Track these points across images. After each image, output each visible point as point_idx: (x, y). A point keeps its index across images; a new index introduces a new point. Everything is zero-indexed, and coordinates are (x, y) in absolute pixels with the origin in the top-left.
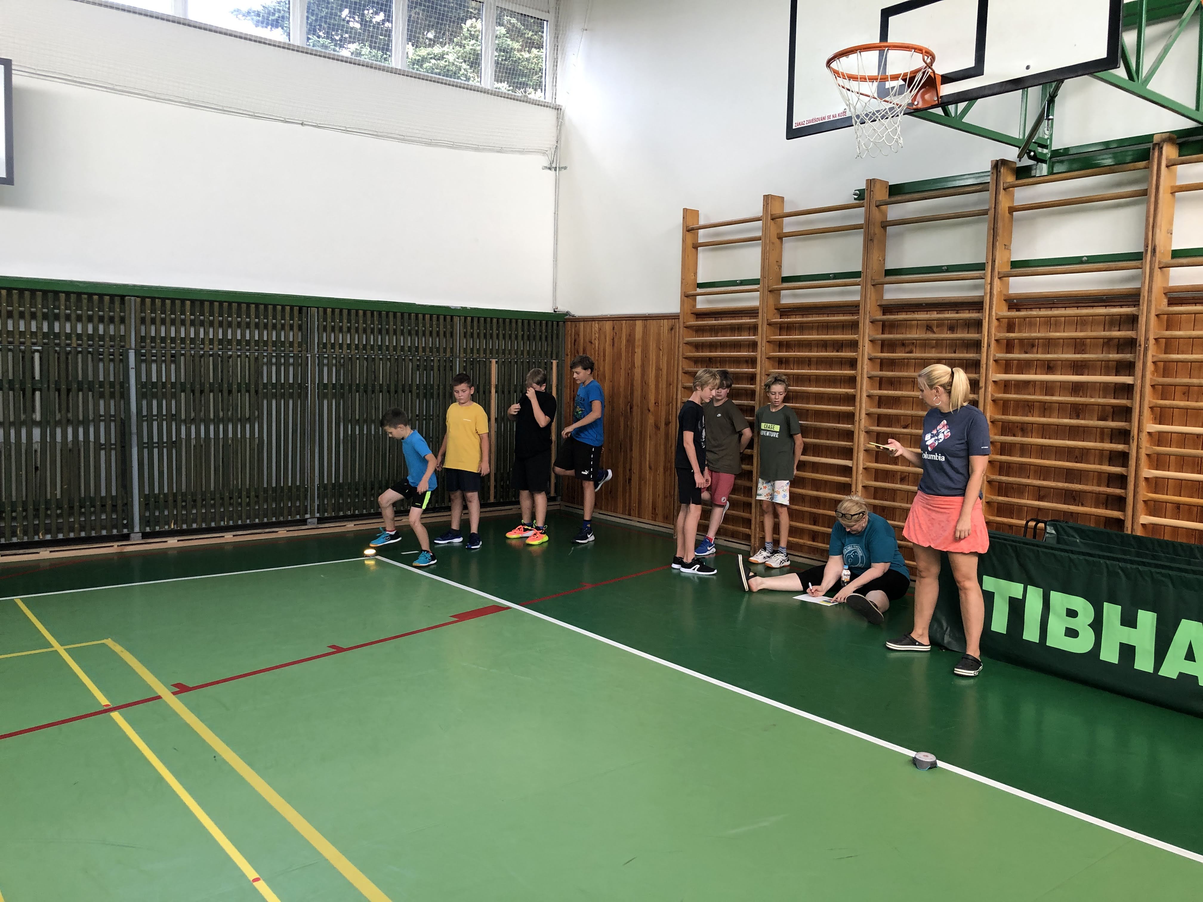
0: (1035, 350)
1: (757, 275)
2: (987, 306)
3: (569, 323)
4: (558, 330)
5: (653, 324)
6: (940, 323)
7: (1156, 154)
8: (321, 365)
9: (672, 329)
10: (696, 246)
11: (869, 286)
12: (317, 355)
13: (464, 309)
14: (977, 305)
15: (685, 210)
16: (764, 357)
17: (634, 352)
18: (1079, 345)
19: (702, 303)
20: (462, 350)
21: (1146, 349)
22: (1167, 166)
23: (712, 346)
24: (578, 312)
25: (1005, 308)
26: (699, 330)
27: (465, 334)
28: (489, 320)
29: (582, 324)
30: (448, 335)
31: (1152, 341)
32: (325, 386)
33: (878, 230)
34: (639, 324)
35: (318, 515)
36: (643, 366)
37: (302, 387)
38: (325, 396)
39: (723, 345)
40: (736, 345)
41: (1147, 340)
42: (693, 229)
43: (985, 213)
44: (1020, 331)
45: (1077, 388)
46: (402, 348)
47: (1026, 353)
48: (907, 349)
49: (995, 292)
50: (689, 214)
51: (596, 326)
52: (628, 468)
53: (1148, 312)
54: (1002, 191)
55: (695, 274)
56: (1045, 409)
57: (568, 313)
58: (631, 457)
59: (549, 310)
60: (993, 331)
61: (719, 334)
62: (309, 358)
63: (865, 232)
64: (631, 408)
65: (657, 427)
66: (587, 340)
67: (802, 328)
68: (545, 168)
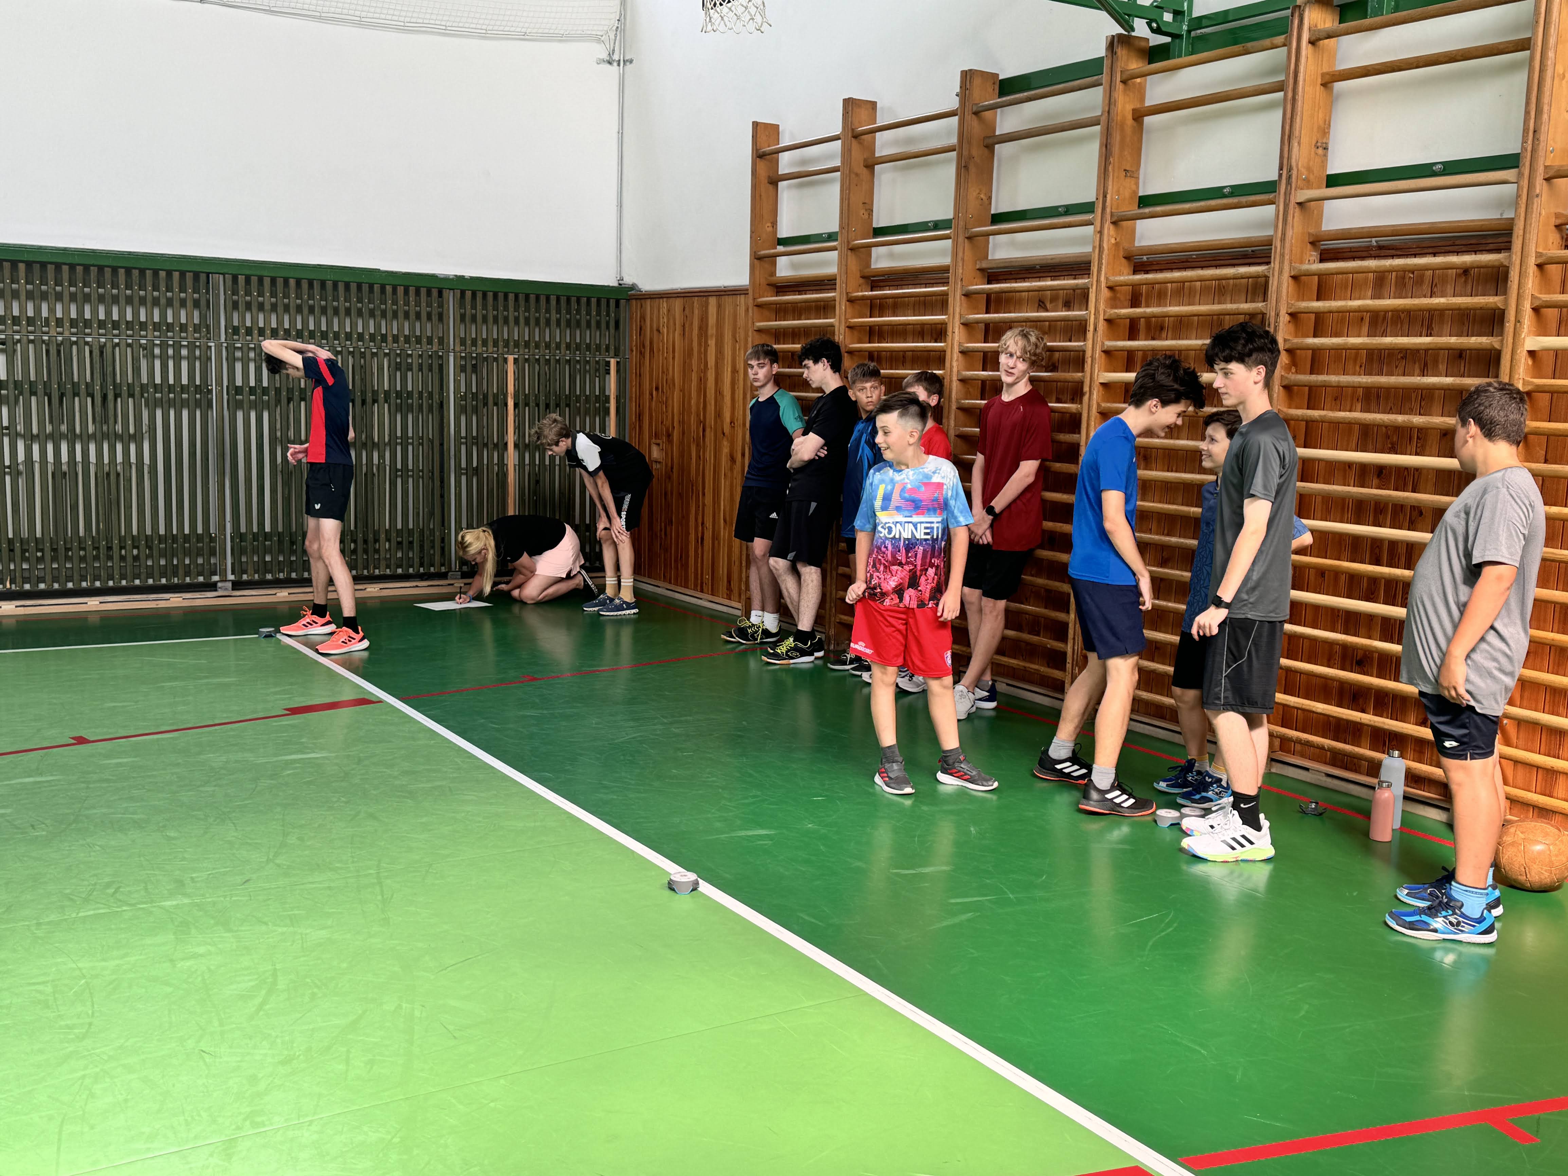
0: (1164, 335)
2: (1093, 269)
3: (634, 302)
5: (728, 300)
6: (1056, 296)
7: (1296, 25)
8: (232, 360)
10: (775, 180)
11: (965, 241)
12: (225, 345)
13: (460, 279)
14: (1084, 266)
15: (756, 125)
17: (707, 345)
19: (786, 268)
20: (458, 341)
22: (1314, 43)
24: (647, 285)
25: (1126, 268)
26: (781, 311)
27: (463, 316)
28: (501, 295)
29: (648, 301)
30: (435, 318)
31: (1284, 318)
32: (238, 390)
33: (977, 152)
34: (713, 301)
35: (231, 577)
36: (717, 366)
37: (203, 389)
38: (239, 405)
41: (1278, 315)
43: (1095, 119)
44: (1147, 306)
46: (361, 337)
47: (1153, 339)
49: (1105, 245)
50: (762, 131)
51: (664, 304)
52: (701, 520)
53: (1281, 272)
54: (1120, 86)
55: (774, 224)
57: (633, 287)
58: (704, 505)
59: (612, 282)
60: (1102, 307)
62: (213, 349)
63: (958, 154)
64: (704, 430)
65: (733, 459)
66: (655, 328)
68: (600, 61)
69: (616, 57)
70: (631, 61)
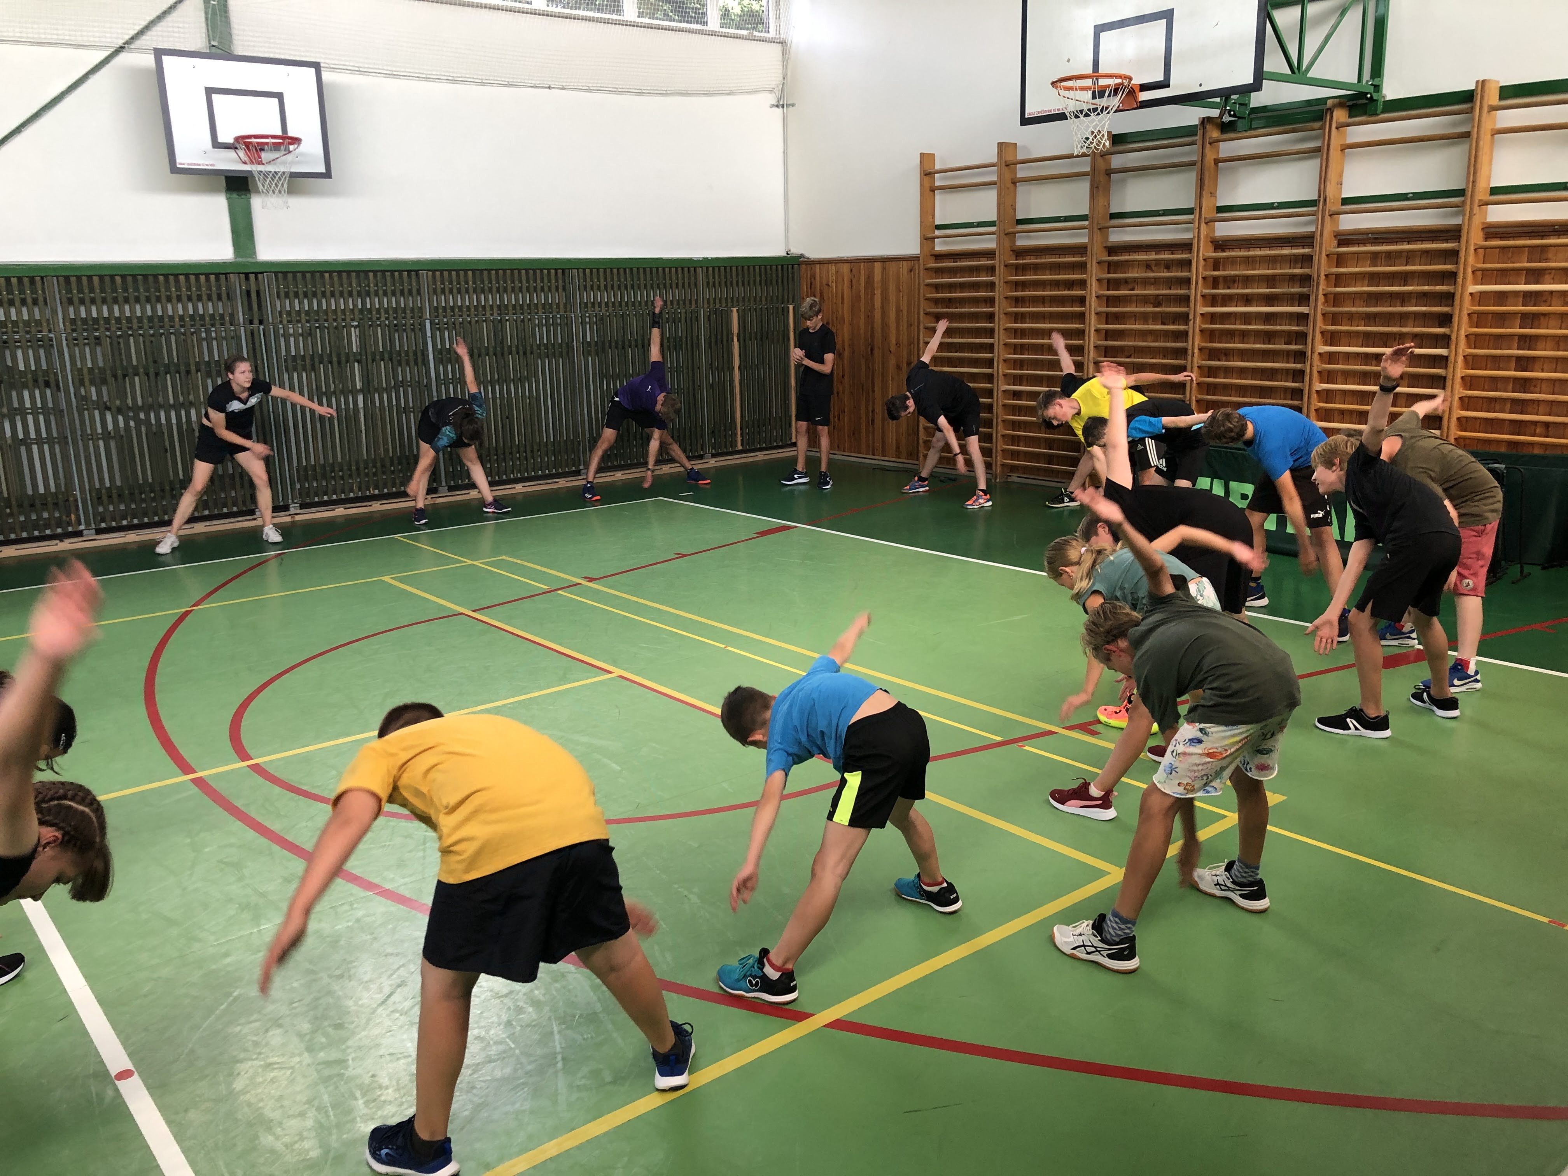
0: (1236, 285)
1: (994, 218)
2: (1195, 249)
3: (804, 266)
4: (793, 273)
5: (892, 266)
6: (1158, 262)
7: (1328, 118)
8: (583, 323)
9: (911, 271)
10: (933, 190)
11: (1095, 229)
12: (580, 315)
13: (706, 259)
14: (1186, 246)
15: (922, 155)
16: (1002, 297)
17: (873, 294)
18: (1271, 281)
19: (940, 246)
20: (706, 301)
21: (1318, 284)
22: (1337, 128)
23: (951, 287)
24: (812, 254)
25: (1212, 249)
26: (939, 272)
27: (708, 283)
28: (728, 268)
29: (818, 266)
30: (692, 286)
31: (1323, 277)
32: (589, 343)
33: (1102, 178)
34: (878, 265)
36: (883, 307)
37: (569, 346)
38: (589, 353)
39: (962, 286)
40: (975, 286)
41: (1319, 276)
42: (930, 173)
43: (1192, 164)
44: (1224, 270)
45: (1268, 318)
47: (1229, 288)
48: (1130, 287)
49: (1202, 237)
50: (926, 159)
51: (833, 268)
52: (870, 409)
53: (1320, 253)
54: (1208, 145)
55: (933, 216)
56: (1244, 335)
57: (802, 256)
59: (782, 253)
60: (1201, 270)
61: (958, 275)
62: (574, 318)
63: (1090, 178)
64: (872, 350)
65: (899, 367)
66: (824, 282)
67: (1036, 268)
68: (773, 106)
69: (781, 103)
70: (793, 105)
